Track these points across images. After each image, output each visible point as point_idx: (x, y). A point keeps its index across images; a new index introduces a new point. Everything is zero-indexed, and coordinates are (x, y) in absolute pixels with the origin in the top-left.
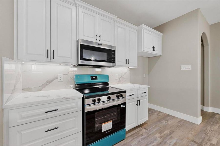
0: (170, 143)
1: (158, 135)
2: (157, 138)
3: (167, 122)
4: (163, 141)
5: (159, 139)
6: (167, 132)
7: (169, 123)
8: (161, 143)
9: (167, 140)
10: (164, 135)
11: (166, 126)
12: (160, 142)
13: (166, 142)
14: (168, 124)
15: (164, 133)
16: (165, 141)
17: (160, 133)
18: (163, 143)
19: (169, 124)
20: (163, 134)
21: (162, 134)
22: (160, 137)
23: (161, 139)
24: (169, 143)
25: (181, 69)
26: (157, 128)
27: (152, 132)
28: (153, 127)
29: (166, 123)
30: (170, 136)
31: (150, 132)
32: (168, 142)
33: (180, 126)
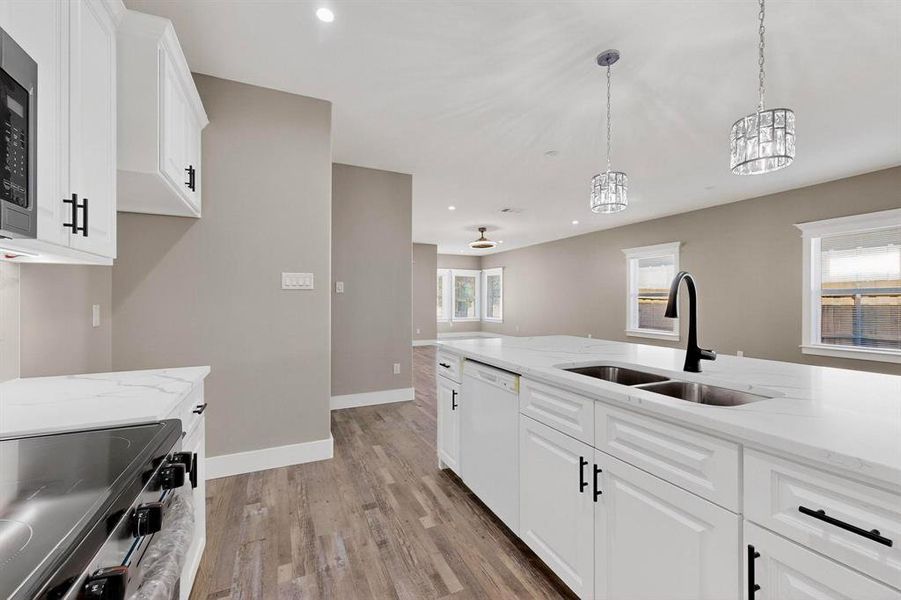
0: (338, 559)
1: (285, 573)
2: (294, 582)
3: (262, 507)
4: (319, 575)
5: (301, 581)
6: (296, 536)
7: (271, 500)
8: (321, 587)
9: (322, 560)
10: (300, 554)
11: (272, 520)
12: (315, 585)
13: (328, 569)
14: (271, 510)
15: (294, 546)
16: (324, 567)
17: (284, 557)
18: (326, 579)
19: (273, 508)
20: (294, 553)
21: (291, 556)
22: (300, 571)
23: (307, 572)
24: (335, 563)
25: (284, 287)
26: (256, 549)
27: (256, 584)
28: (238, 559)
29: (265, 510)
30: (317, 543)
31: (250, 588)
32: (332, 563)
33: (307, 491)
